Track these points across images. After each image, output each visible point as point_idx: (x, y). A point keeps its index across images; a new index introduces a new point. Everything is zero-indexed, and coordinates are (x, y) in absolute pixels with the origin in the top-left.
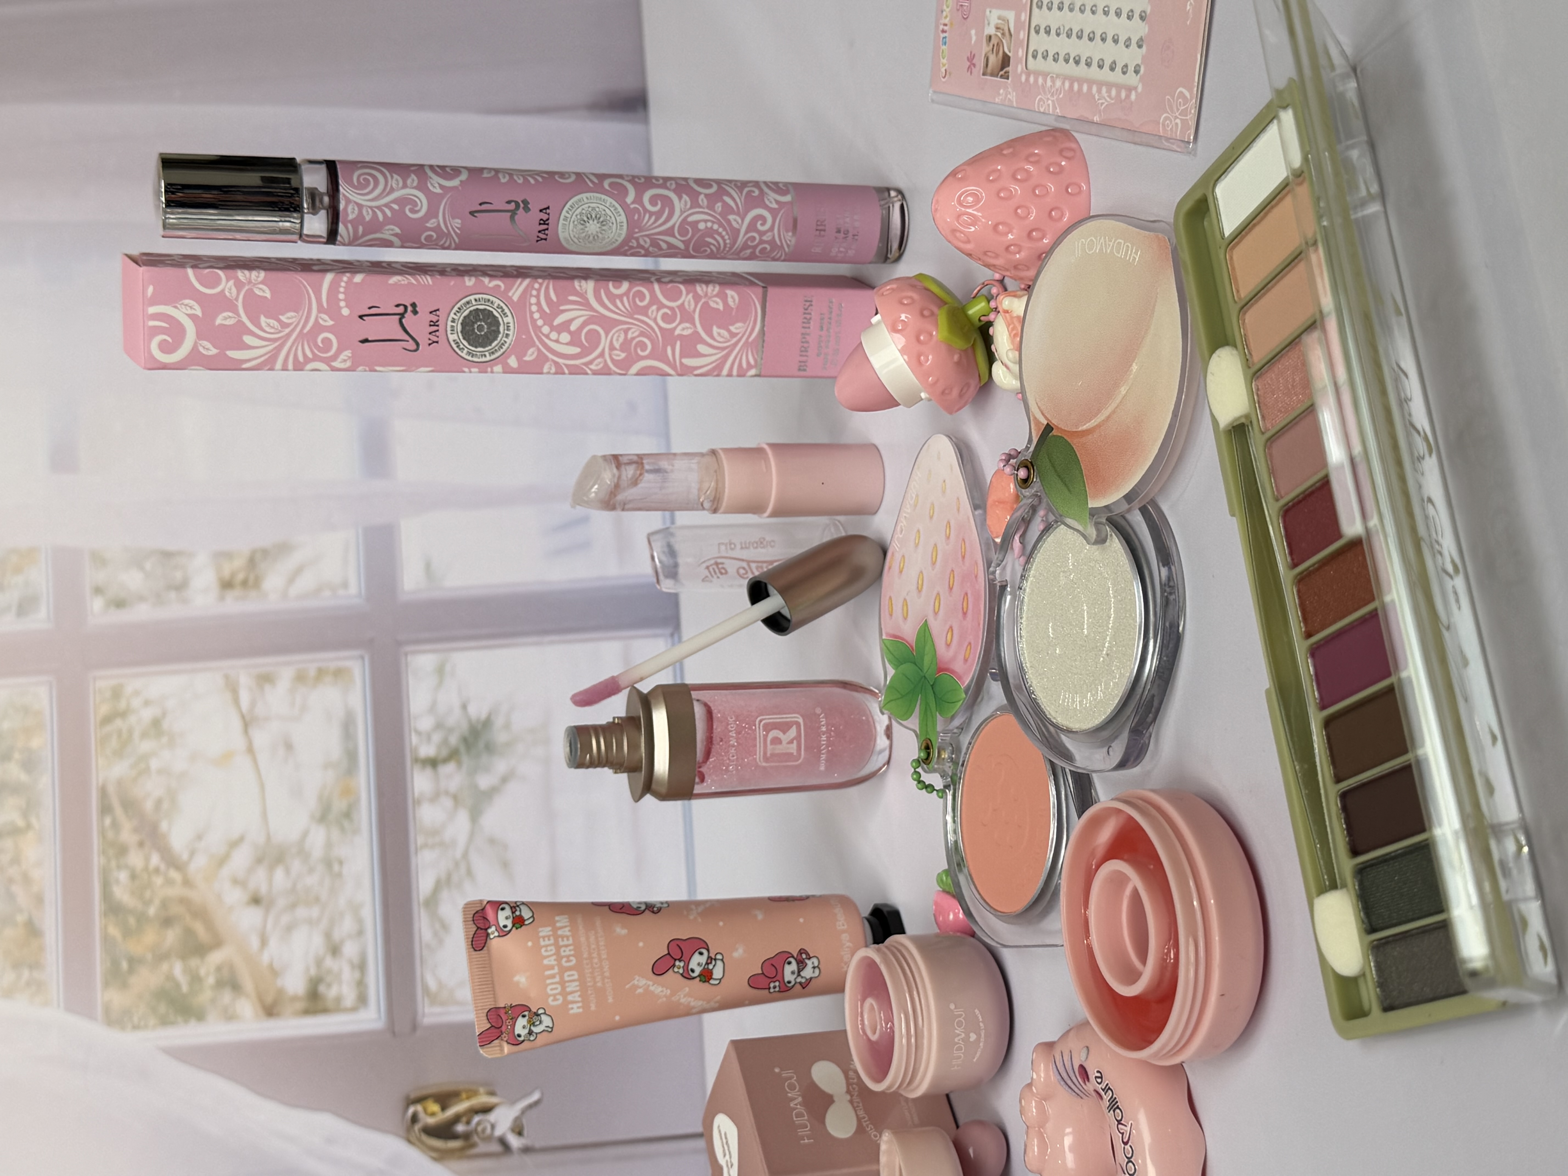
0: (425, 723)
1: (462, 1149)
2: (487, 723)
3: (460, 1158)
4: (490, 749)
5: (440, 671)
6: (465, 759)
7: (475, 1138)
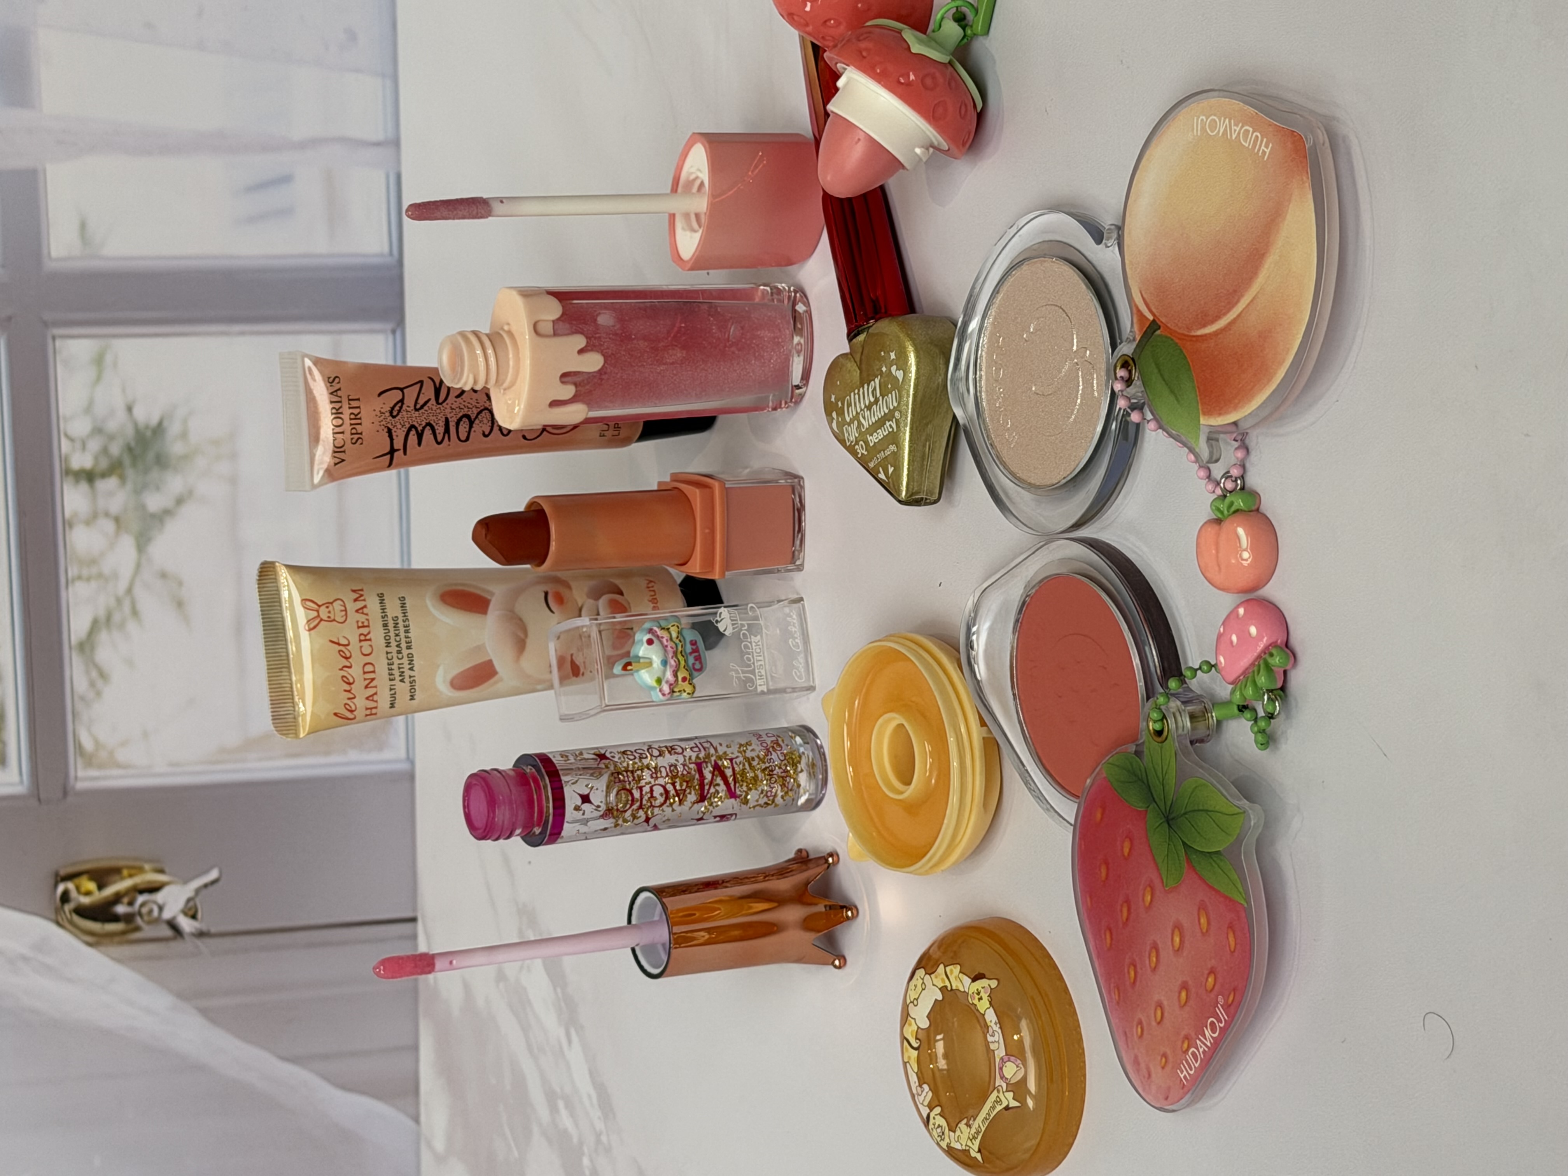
0: (79, 427)
1: (123, 933)
2: (159, 430)
3: (121, 943)
4: (162, 462)
5: (99, 361)
6: (130, 472)
7: (139, 920)
